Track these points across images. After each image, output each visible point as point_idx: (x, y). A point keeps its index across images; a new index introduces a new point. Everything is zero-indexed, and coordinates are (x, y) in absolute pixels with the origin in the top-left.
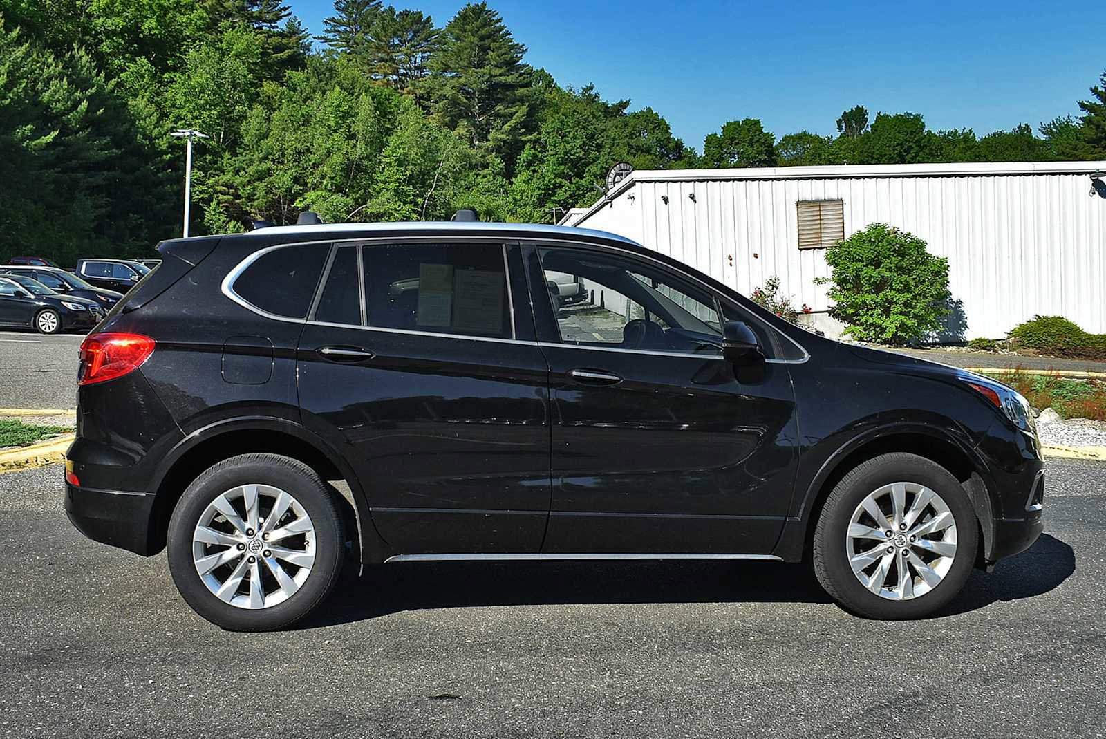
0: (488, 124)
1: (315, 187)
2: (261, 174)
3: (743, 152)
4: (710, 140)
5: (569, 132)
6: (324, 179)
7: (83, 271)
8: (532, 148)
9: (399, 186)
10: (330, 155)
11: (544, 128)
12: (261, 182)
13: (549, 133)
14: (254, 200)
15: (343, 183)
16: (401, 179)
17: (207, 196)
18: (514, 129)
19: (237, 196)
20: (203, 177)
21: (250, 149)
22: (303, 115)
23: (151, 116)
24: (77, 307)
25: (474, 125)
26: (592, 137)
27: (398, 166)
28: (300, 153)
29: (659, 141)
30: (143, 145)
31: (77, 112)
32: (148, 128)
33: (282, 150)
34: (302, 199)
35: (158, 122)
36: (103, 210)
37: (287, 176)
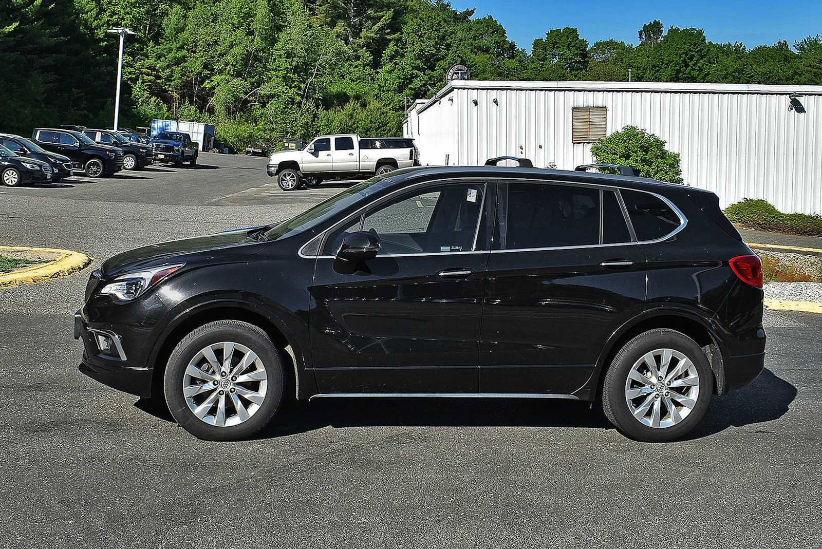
0: (361, 24)
1: (221, 72)
2: (178, 59)
3: (562, 54)
4: (537, 43)
5: (425, 34)
6: (227, 66)
7: (37, 138)
8: (395, 45)
9: (287, 74)
10: (233, 47)
11: (405, 29)
12: (178, 66)
13: (409, 33)
14: (172, 81)
15: (242, 70)
16: (289, 68)
17: (134, 76)
18: (381, 29)
19: (158, 77)
20: (132, 61)
21: (170, 40)
22: (212, 14)
23: (92, 10)
24: (33, 167)
25: (349, 25)
26: (443, 38)
27: (287, 57)
28: (209, 45)
29: (496, 42)
30: (85, 34)
31: (33, 6)
32: (89, 20)
33: (195, 43)
34: (210, 81)
35: (97, 15)
36: (51, 85)
37: (198, 63)
